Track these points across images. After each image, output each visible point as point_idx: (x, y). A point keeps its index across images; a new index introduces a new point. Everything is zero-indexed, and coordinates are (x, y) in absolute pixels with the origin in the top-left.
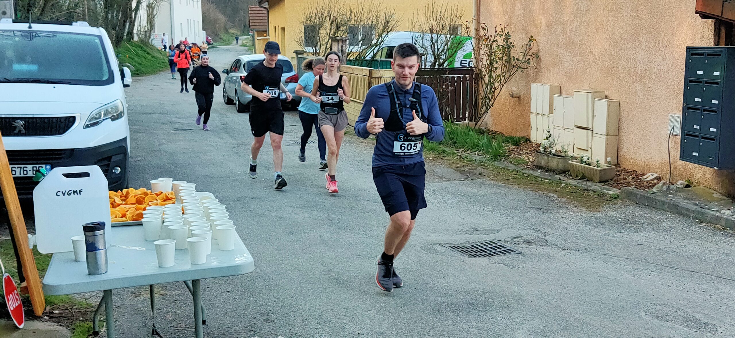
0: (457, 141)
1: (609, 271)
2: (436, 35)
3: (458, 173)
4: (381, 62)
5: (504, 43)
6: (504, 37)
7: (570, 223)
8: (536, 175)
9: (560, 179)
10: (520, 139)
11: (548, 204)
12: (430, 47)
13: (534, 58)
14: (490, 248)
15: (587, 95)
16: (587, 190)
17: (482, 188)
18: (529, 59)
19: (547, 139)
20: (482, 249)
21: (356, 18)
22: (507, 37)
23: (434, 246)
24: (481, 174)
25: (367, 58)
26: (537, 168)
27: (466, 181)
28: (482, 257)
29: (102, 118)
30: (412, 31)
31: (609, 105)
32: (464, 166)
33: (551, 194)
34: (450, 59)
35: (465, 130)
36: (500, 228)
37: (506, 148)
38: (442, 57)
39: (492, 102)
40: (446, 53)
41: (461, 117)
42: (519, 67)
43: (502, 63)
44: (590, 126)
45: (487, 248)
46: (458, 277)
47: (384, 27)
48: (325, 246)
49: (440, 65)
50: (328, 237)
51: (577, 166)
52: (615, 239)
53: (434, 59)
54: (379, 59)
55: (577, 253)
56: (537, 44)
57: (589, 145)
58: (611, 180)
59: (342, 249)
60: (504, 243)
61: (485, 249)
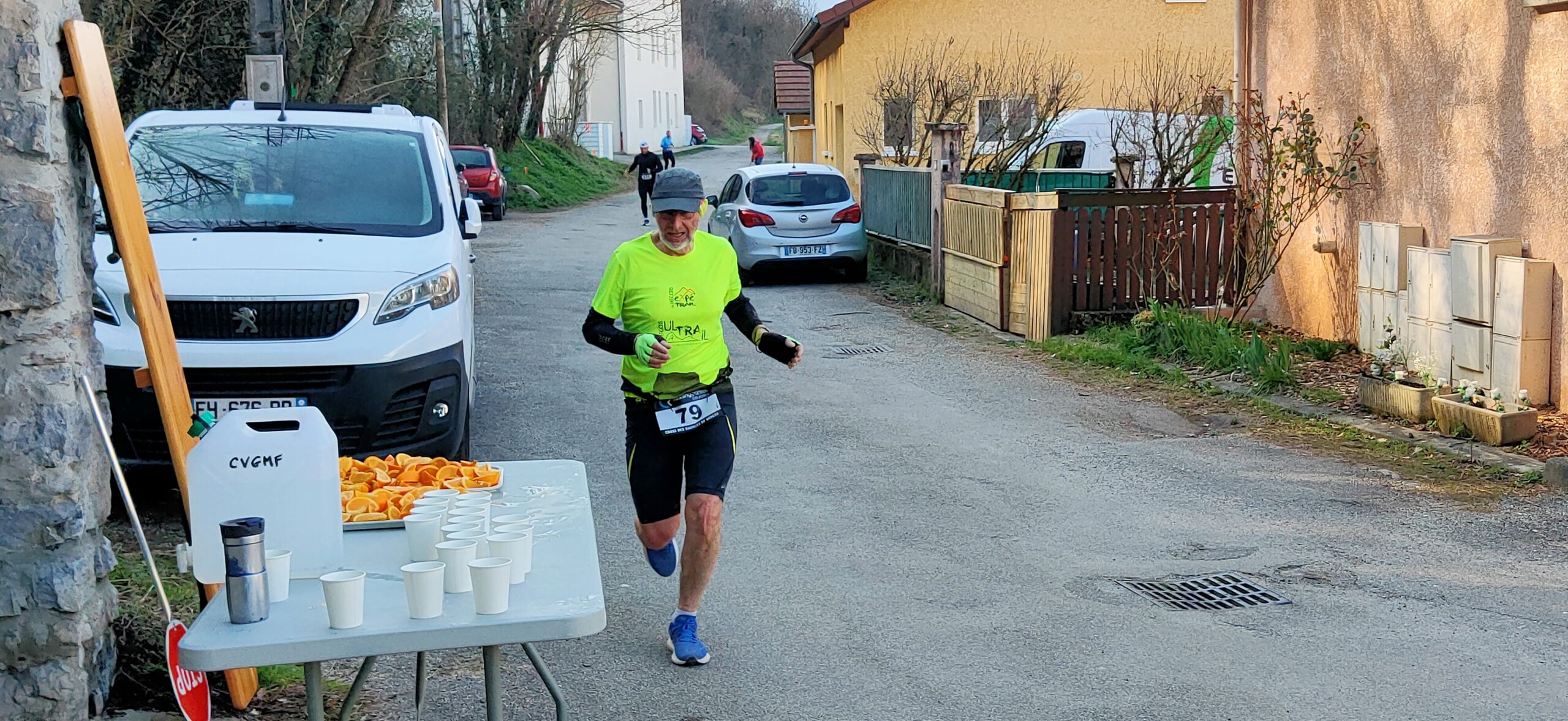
0: (1190, 350)
1: (1487, 646)
2: (1165, 115)
3: (1185, 422)
4: (1044, 176)
5: (1300, 134)
6: (1299, 119)
7: (1419, 536)
8: (1359, 427)
9: (1412, 436)
10: (1334, 345)
11: (1373, 493)
12: (1151, 142)
13: (1365, 165)
14: (1224, 589)
15: (1481, 248)
16: (1471, 462)
17: (1230, 454)
18: (1354, 169)
19: (1387, 346)
20: (1205, 591)
21: (989, 82)
22: (1307, 119)
23: (1098, 583)
24: (1235, 423)
25: (1015, 168)
26: (1364, 411)
27: (1201, 438)
28: (1200, 608)
29: (413, 302)
30: (1110, 107)
31: (1527, 270)
32: (1199, 405)
33: (1385, 472)
34: (1197, 167)
35: (1208, 326)
36: (1255, 544)
37: (1301, 365)
38: (1180, 163)
39: (1273, 263)
40: (1188, 154)
41: (1206, 296)
42: (1333, 186)
43: (1295, 177)
44: (1487, 318)
45: (1217, 589)
46: (1132, 654)
47: (1050, 102)
48: (854, 577)
49: (1174, 181)
50: (866, 557)
51: (1452, 408)
52: (1517, 575)
53: (1160, 170)
54: (1040, 170)
55: (1422, 605)
56: (1374, 134)
57: (1485, 360)
58: (1529, 440)
59: (890, 584)
60: (1254, 580)
61: (1212, 592)
